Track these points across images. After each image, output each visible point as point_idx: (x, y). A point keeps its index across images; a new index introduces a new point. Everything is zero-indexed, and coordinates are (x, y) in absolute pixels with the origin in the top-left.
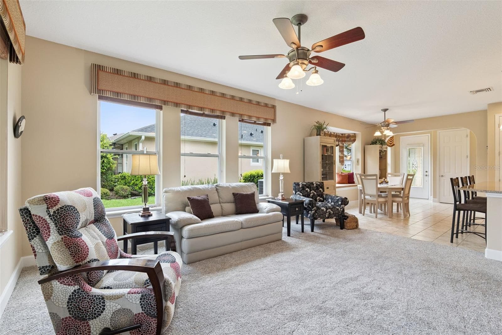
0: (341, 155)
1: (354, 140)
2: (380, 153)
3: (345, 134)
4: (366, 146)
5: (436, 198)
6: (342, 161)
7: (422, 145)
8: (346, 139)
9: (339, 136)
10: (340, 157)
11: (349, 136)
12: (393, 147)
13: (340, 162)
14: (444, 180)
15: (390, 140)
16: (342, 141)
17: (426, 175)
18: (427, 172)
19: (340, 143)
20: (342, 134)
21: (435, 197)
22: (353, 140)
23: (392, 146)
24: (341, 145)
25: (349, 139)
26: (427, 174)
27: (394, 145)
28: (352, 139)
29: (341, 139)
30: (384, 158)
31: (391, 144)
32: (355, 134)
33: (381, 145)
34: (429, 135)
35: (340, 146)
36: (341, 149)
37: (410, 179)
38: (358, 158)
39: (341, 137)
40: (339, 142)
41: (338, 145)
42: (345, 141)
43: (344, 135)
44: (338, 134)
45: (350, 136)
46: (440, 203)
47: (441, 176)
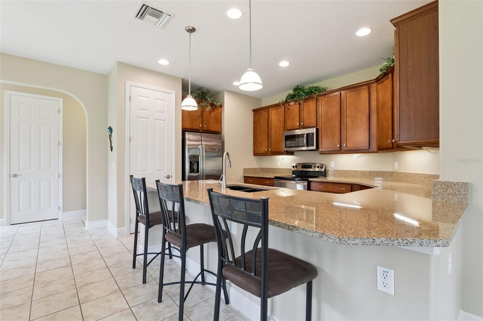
14: (19, 182)
46: (11, 225)
47: (13, 176)
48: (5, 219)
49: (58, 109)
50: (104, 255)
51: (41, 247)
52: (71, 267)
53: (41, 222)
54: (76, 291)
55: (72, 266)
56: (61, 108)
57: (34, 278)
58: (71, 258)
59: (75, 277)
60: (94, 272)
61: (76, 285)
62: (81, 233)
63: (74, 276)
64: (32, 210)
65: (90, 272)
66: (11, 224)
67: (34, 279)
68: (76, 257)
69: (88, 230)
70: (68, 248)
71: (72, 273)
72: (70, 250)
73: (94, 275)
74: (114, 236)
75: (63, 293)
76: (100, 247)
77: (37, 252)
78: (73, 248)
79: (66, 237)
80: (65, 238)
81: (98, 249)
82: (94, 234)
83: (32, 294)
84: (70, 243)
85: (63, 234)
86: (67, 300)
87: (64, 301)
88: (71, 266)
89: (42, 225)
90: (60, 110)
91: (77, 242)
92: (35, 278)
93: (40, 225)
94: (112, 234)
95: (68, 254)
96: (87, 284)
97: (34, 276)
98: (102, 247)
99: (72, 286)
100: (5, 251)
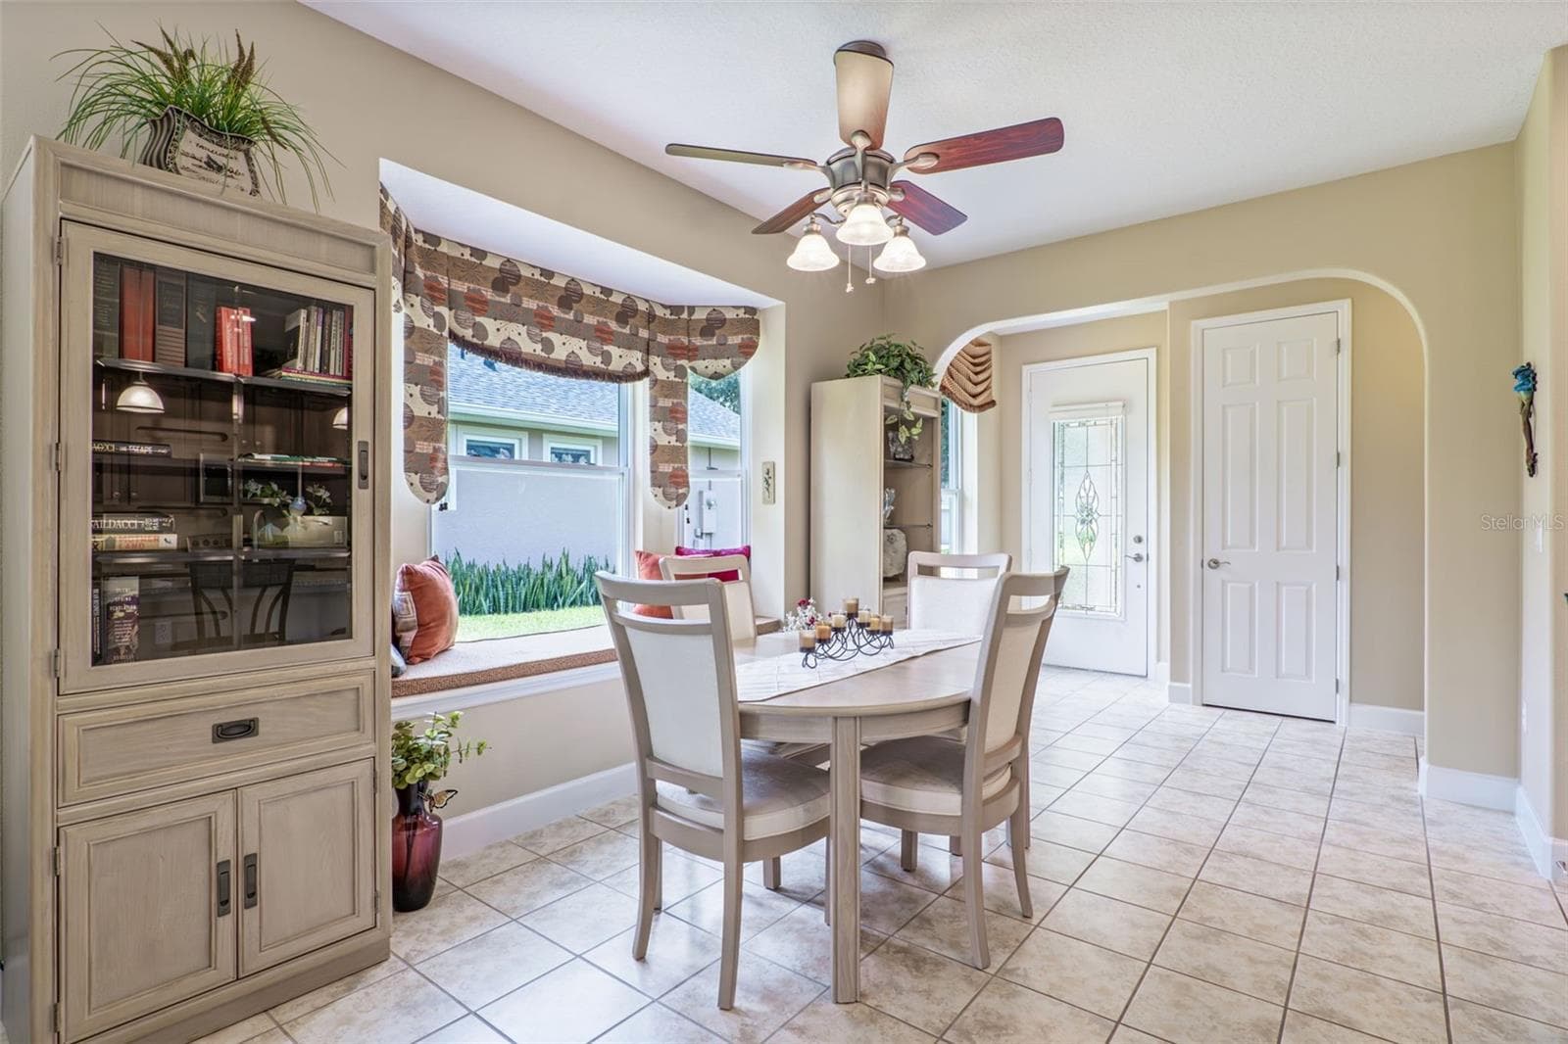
0: (664, 440)
1: (748, 350)
2: (891, 428)
3: (692, 309)
4: (818, 387)
5: (1185, 681)
6: (673, 476)
7: (1121, 403)
8: (698, 341)
9: (651, 317)
10: (655, 448)
11: (714, 323)
12: (990, 412)
13: (653, 485)
14: (1224, 583)
15: (972, 376)
16: (675, 351)
17: (1138, 558)
18: (1139, 540)
19: (655, 360)
20: (676, 310)
21: (1177, 674)
22: (740, 346)
23: (982, 408)
24: (661, 374)
25: (714, 341)
26: (1140, 549)
27: (992, 403)
28: (735, 340)
29: (662, 339)
30: (924, 462)
31: (974, 396)
32: (751, 310)
33: (898, 383)
34: (1152, 353)
35: (655, 382)
36: (666, 403)
37: (1025, 619)
38: (770, 459)
39: (668, 326)
40: (648, 352)
41: (646, 373)
42: (692, 353)
43: (685, 316)
44: (642, 307)
45: (723, 321)
46: (1204, 705)
47: (1209, 565)
48: (1190, 685)
49: (1335, 339)
50: (1450, 932)
51: (1247, 801)
52: (1303, 913)
53: (1279, 719)
54: (1280, 1018)
55: (1310, 912)
56: (1346, 333)
57: (1186, 892)
58: (1316, 880)
59: (1299, 963)
60: (1378, 984)
61: (1292, 996)
62: (1394, 798)
63: (1298, 952)
64: (1256, 676)
65: (1364, 976)
66: (1205, 703)
67: (1186, 896)
68: (1334, 885)
69: (1424, 799)
70: (1324, 840)
71: (1297, 940)
72: (1326, 850)
73: (1373, 995)
74: (1532, 868)
75: (1236, 996)
76: (1448, 892)
77: (1230, 812)
78: (1338, 846)
79: (1334, 796)
80: (1328, 799)
81: (1433, 895)
82: (1441, 824)
83: (1159, 940)
84: (1338, 823)
85: (1328, 780)
86: (1239, 1029)
87: (1228, 1026)
88: (1304, 909)
89: (1280, 731)
90: (1341, 342)
91: (1364, 829)
92: (1190, 895)
93: (1273, 729)
94: (1525, 855)
95: (1315, 860)
96: (1328, 1017)
97: (1189, 885)
98: (1454, 895)
99: (1276, 988)
100: (1161, 776)
